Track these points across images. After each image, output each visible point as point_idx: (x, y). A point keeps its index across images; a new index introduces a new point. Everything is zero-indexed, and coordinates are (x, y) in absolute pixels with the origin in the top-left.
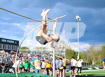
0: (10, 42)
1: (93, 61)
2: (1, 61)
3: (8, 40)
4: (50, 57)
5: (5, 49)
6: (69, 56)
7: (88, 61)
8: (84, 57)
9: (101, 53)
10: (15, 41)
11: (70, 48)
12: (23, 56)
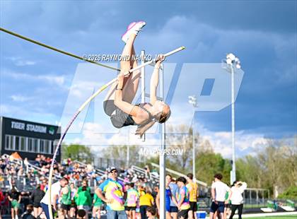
0: (36, 130)
1: (276, 187)
2: (8, 184)
3: (28, 125)
4: (150, 174)
5: (20, 150)
6: (207, 173)
7: (262, 187)
8: (248, 175)
10: (51, 128)
11: (210, 149)
12: (73, 172)
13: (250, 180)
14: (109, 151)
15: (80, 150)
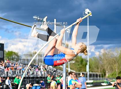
1: (107, 72)
8: (94, 66)
9: (118, 62)
12: (10, 66)
13: (95, 68)
15: (13, 54)
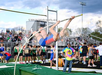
3: (45, 23)
14: (77, 30)
